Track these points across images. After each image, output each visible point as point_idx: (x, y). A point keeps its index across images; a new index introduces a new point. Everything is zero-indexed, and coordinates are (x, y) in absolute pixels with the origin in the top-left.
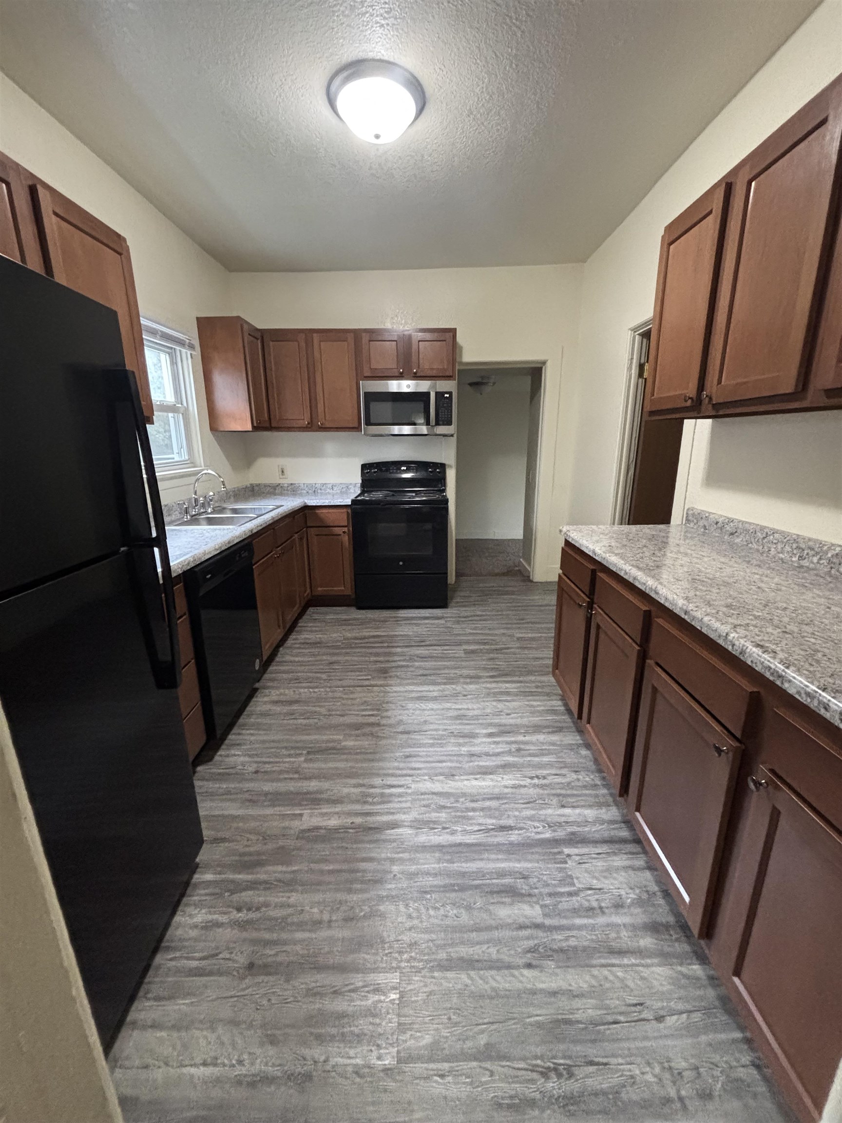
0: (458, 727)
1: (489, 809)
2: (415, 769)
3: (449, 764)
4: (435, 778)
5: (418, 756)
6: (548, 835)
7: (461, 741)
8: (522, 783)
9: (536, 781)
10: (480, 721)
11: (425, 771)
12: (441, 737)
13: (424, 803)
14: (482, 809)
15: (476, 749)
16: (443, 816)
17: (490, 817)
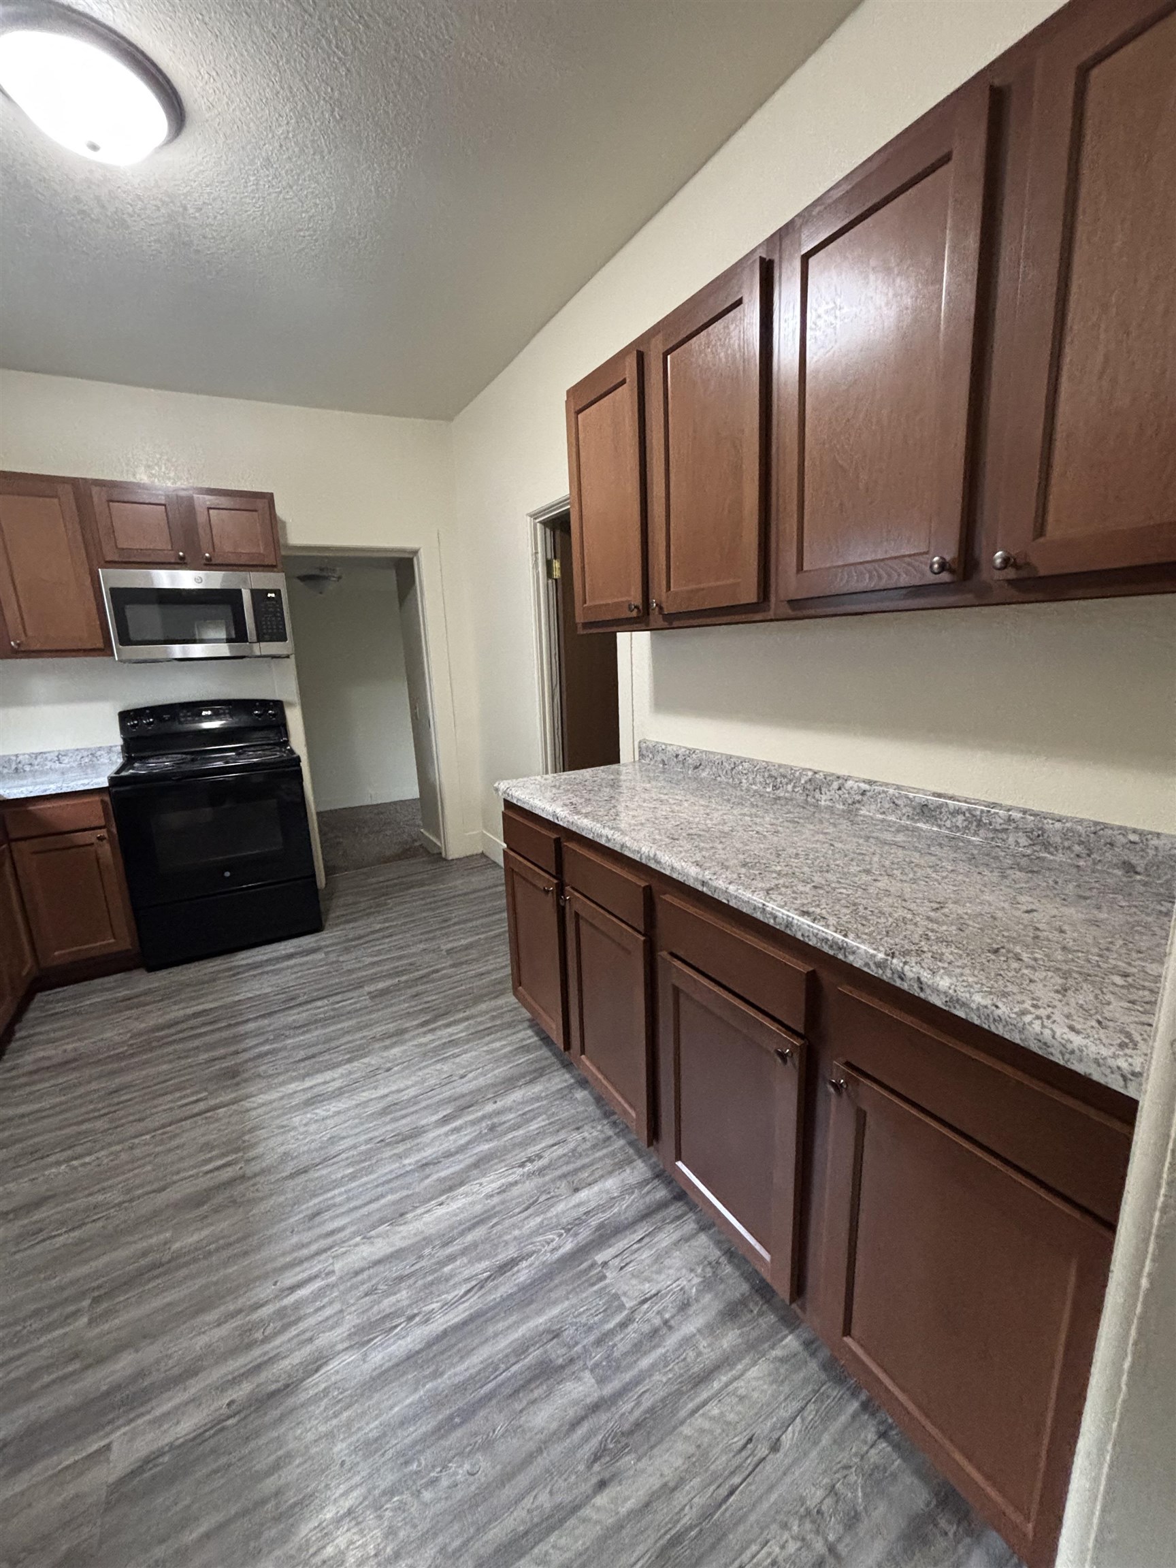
0: (389, 1128)
1: (475, 1245)
2: (332, 1233)
3: (390, 1198)
4: (373, 1233)
5: (334, 1205)
6: (568, 1246)
7: (400, 1148)
8: (511, 1179)
9: (529, 1167)
10: (424, 1104)
11: (353, 1228)
12: (368, 1155)
13: (365, 1287)
14: (464, 1252)
15: (428, 1153)
16: (403, 1295)
17: (480, 1259)
